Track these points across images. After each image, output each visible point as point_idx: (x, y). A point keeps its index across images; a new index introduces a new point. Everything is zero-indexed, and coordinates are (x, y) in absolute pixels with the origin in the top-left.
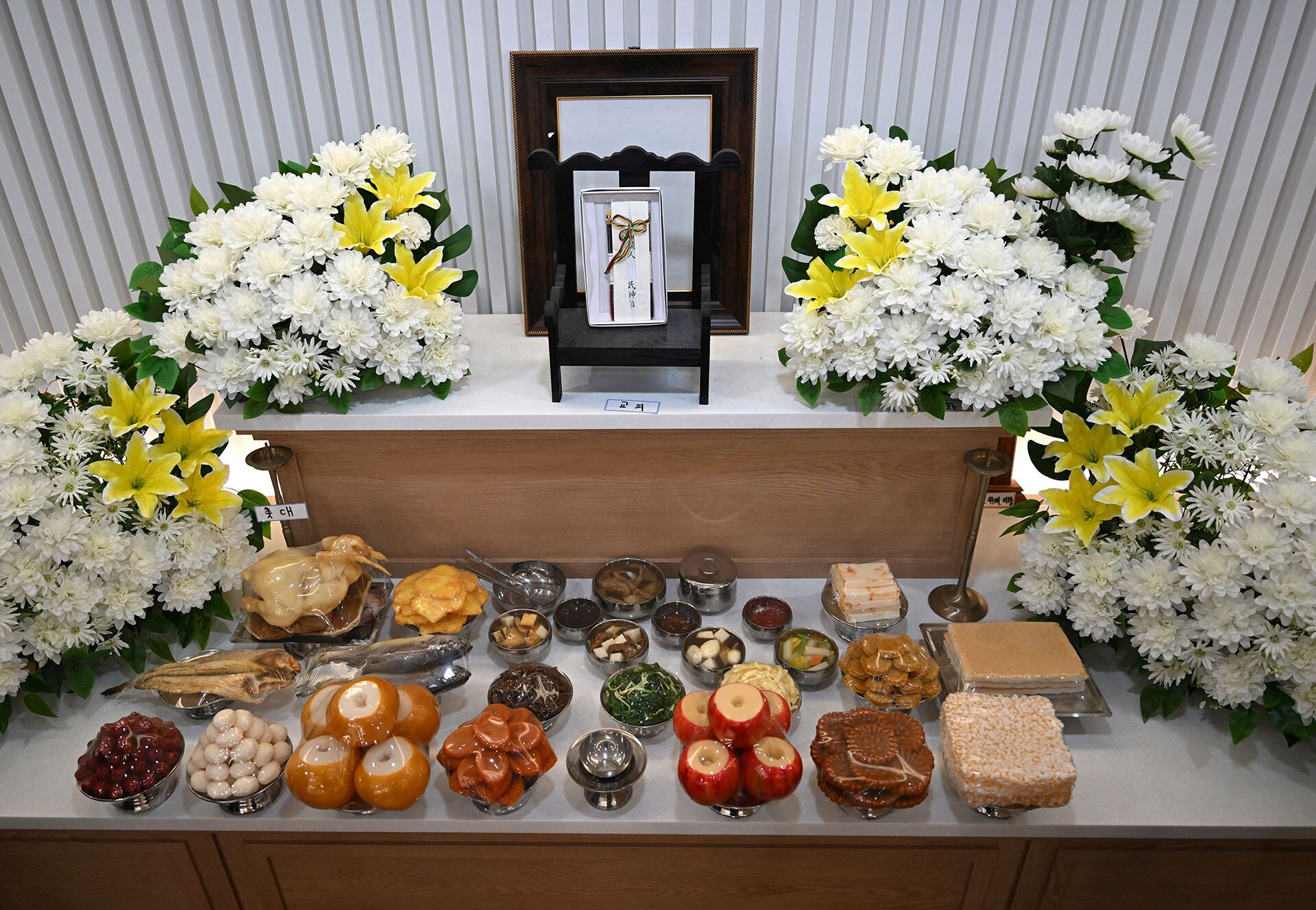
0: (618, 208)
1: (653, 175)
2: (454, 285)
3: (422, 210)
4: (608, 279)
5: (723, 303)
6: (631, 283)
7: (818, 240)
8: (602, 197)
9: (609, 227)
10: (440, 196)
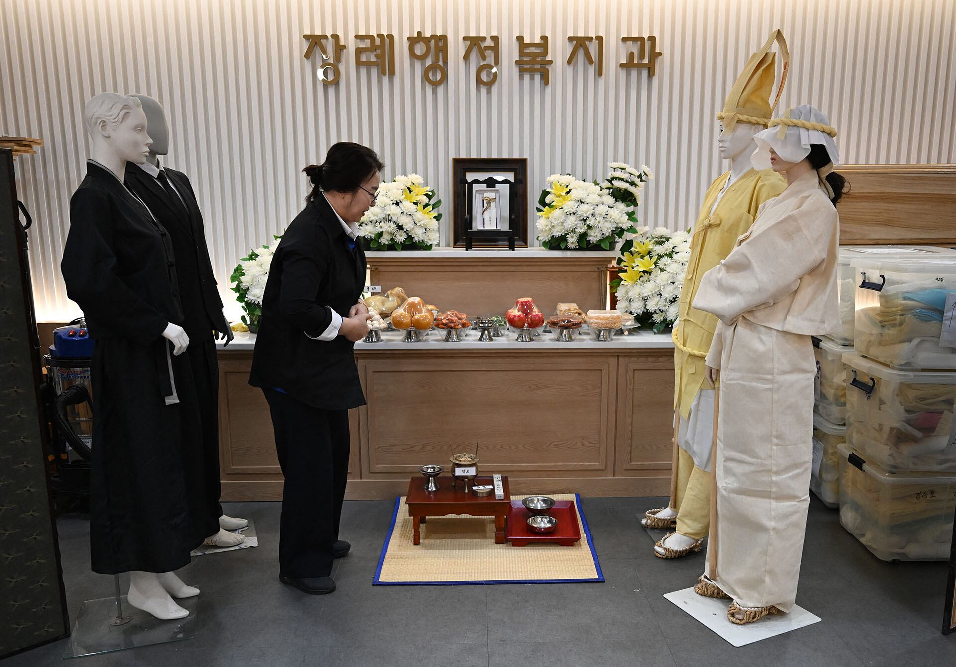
0: (486, 195)
1: (496, 185)
2: (435, 216)
3: (427, 195)
4: (483, 216)
5: (519, 238)
6: (490, 217)
7: (546, 201)
8: (481, 192)
9: (483, 201)
10: (432, 191)
